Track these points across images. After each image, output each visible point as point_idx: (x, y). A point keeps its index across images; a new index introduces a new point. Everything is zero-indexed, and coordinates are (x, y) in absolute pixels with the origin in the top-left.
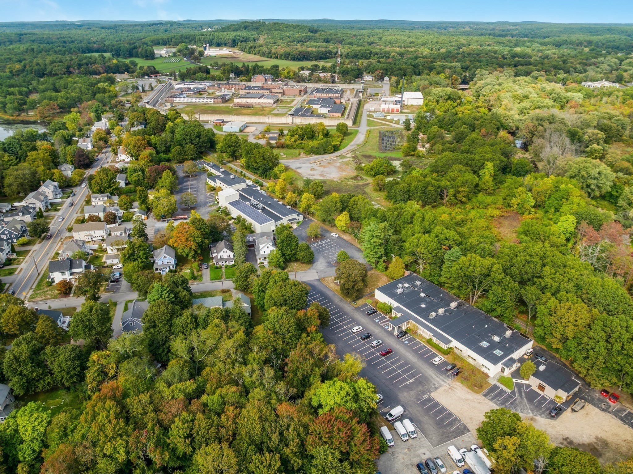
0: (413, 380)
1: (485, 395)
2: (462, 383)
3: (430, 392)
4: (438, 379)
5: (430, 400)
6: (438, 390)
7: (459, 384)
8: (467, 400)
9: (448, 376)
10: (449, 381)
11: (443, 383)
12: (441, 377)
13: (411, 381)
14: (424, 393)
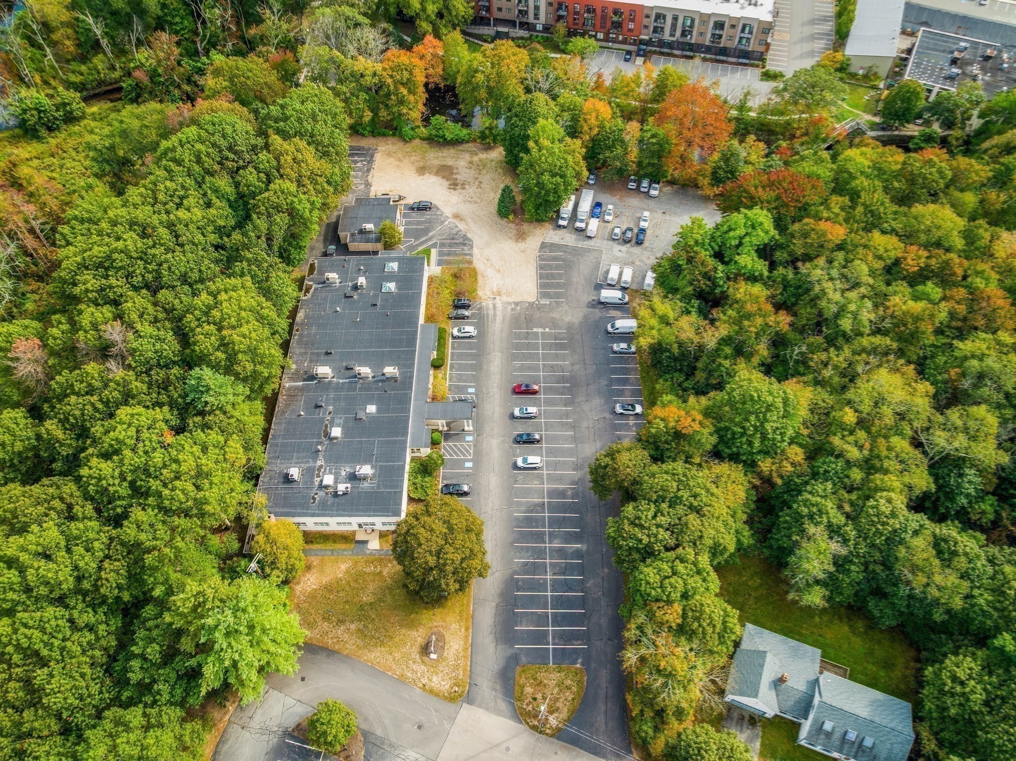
0: (535, 330)
1: (470, 262)
2: (475, 290)
3: (531, 305)
4: (499, 313)
5: (544, 295)
6: (517, 300)
7: (480, 293)
8: (499, 271)
9: (480, 309)
10: (488, 304)
11: (499, 305)
12: (491, 312)
13: (540, 330)
14: (540, 308)
